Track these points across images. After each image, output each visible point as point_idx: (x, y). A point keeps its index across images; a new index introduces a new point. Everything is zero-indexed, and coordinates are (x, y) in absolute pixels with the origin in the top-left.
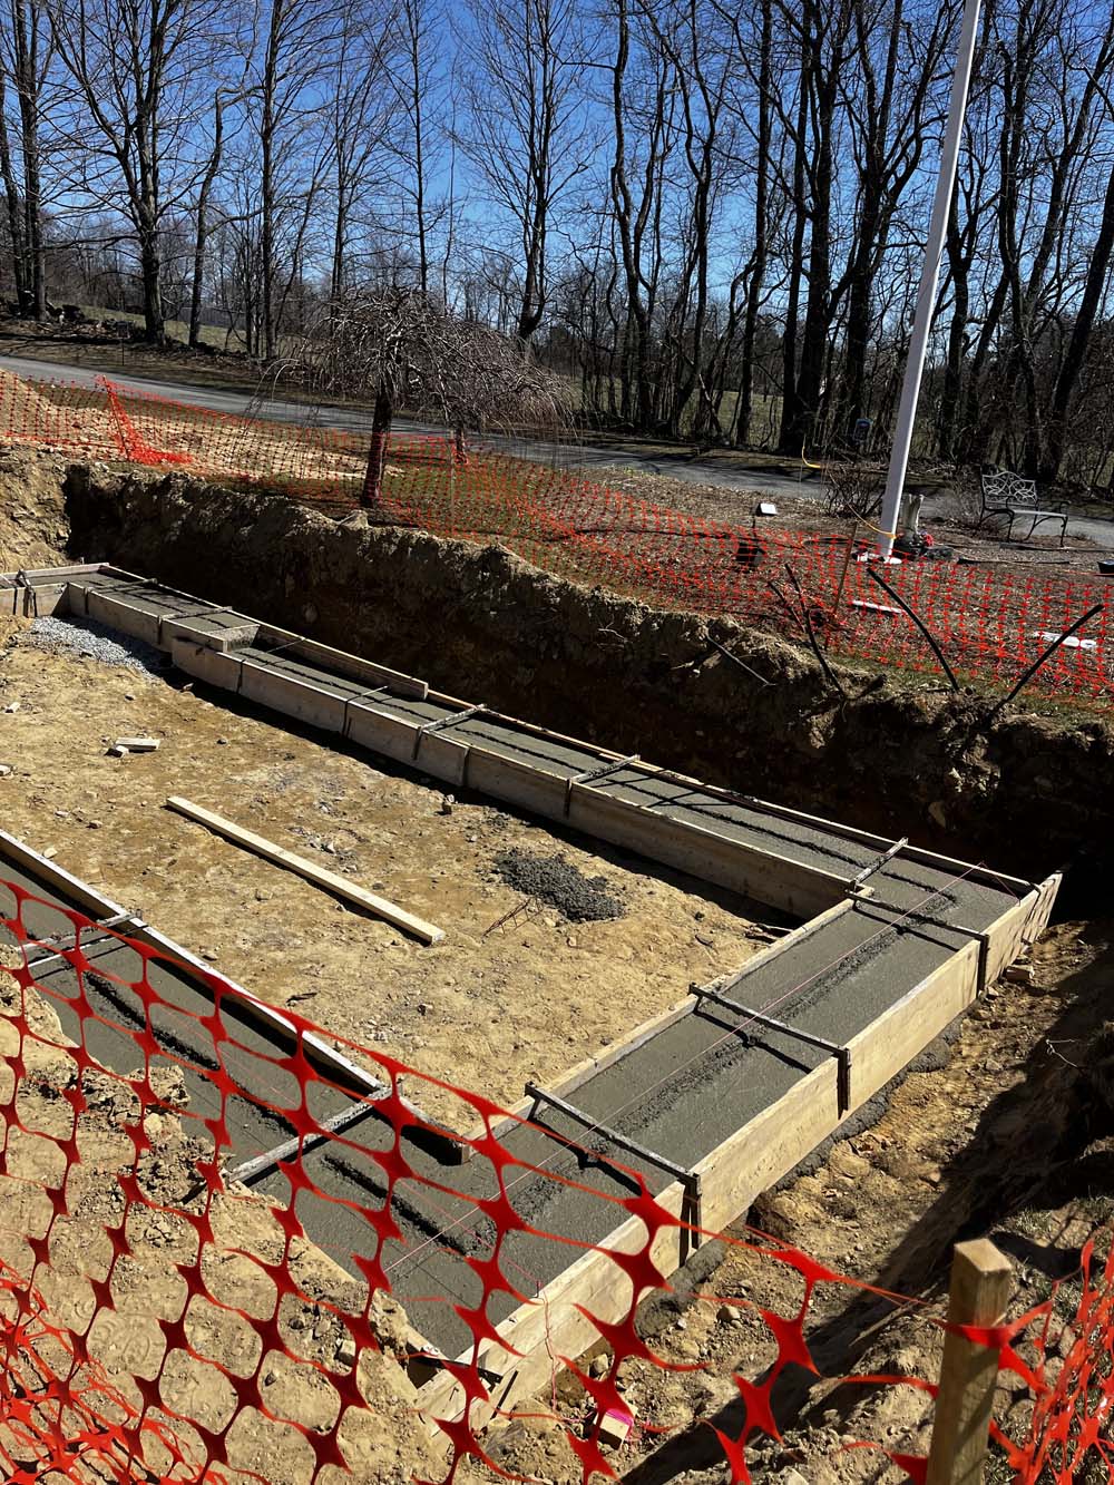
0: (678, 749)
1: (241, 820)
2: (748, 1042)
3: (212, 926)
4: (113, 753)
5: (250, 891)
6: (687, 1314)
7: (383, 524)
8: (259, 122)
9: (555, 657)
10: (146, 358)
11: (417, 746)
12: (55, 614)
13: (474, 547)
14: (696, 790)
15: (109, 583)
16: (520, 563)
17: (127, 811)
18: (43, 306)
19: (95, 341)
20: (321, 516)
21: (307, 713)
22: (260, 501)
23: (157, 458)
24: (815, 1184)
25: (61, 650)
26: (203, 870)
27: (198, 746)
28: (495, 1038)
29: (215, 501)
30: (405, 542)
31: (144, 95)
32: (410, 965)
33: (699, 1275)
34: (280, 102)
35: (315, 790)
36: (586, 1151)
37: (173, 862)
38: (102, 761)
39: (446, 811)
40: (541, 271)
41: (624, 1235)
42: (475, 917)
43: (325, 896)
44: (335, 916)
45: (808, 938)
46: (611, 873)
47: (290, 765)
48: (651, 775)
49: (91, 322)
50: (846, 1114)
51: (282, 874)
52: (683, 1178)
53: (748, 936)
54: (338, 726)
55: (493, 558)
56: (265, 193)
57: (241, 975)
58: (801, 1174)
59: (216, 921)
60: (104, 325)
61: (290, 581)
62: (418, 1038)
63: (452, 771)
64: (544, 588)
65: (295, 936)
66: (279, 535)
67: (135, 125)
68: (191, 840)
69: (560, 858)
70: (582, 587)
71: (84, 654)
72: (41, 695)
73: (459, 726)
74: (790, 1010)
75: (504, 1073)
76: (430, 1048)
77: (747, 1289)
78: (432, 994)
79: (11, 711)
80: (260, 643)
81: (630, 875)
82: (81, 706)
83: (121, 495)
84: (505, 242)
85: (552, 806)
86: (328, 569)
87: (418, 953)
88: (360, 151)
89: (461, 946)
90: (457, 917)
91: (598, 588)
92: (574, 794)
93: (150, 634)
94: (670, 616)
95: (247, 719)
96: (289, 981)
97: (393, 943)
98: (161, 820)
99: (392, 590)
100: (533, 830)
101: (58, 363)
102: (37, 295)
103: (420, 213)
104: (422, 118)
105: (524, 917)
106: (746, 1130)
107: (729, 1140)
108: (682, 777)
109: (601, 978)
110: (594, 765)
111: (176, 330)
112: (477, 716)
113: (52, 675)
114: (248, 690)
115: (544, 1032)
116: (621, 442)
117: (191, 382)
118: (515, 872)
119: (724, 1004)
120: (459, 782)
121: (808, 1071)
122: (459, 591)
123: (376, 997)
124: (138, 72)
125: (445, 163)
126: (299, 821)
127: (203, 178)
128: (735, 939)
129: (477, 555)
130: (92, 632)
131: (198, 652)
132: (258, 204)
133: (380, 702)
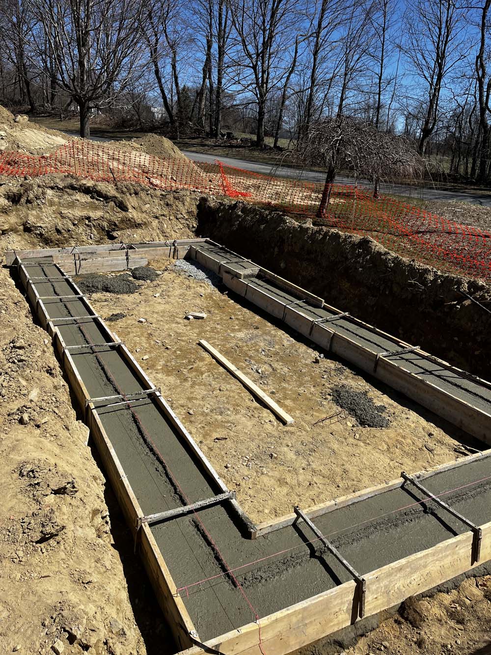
0: (444, 346)
1: (226, 353)
2: (426, 510)
3: (196, 399)
4: (187, 318)
5: (217, 386)
6: (347, 651)
7: (318, 225)
8: (312, 48)
9: (387, 293)
10: (255, 153)
11: (312, 329)
12: (185, 259)
13: (357, 237)
14: (446, 368)
15: (207, 246)
16: (378, 246)
17: (183, 343)
18: (219, 133)
19: (236, 147)
20: (293, 221)
21: (269, 309)
22: (270, 214)
23: (237, 194)
24: (447, 599)
25: (182, 274)
26: (202, 374)
27: (221, 319)
28: (301, 478)
29: (253, 213)
30: (326, 234)
31: (266, 40)
32: (273, 433)
33: (360, 632)
34: (323, 38)
35: (262, 344)
36: (316, 549)
37: (192, 368)
38: (182, 321)
39: (317, 361)
40: (436, 107)
41: (313, 602)
42: (312, 415)
43: (248, 393)
44: (249, 403)
45: (483, 459)
46: (390, 405)
47: (255, 332)
48: (423, 357)
49: (236, 139)
50: (476, 564)
51: (234, 380)
52: (356, 580)
53: (455, 450)
54: (281, 316)
55: (365, 243)
56: (312, 79)
57: (200, 424)
58: (440, 591)
59: (198, 397)
60: (241, 140)
61: (276, 249)
62: (264, 469)
63: (325, 343)
64: (386, 259)
65: (229, 410)
66: (275, 229)
67: (260, 53)
68: (202, 359)
69: (365, 393)
70: (406, 259)
71: (190, 276)
72: (169, 291)
73: (333, 322)
74: (458, 497)
75: (299, 496)
76: (268, 476)
77: (385, 647)
78: (279, 449)
79: (155, 297)
80: (260, 276)
81: (400, 407)
82: (182, 297)
83: (218, 210)
84: (420, 94)
85: (368, 366)
86: (292, 245)
87: (280, 428)
88: (356, 57)
89: (300, 428)
90: (304, 413)
91: (413, 261)
92: (379, 362)
93: (216, 268)
94: (448, 277)
95: (245, 309)
96: (218, 430)
97: (270, 421)
98: (194, 349)
99: (318, 256)
100: (356, 377)
101: (221, 156)
102: (217, 128)
103: (380, 83)
104: (385, 40)
105: (336, 420)
106: (403, 561)
107: (392, 565)
108: (440, 360)
109: (365, 458)
110: (394, 348)
111: (269, 141)
112: (344, 318)
113: (175, 283)
114: (249, 297)
115: (326, 480)
116: (466, 189)
117: (269, 163)
118: (339, 396)
119: (418, 487)
120: (328, 349)
121: (455, 534)
122: (346, 258)
123: (253, 445)
124: (264, 30)
125: (395, 59)
126: (250, 357)
127: (287, 74)
128: (447, 450)
129: (358, 241)
130: (196, 267)
131: (232, 278)
132: (309, 84)
133: (301, 307)
